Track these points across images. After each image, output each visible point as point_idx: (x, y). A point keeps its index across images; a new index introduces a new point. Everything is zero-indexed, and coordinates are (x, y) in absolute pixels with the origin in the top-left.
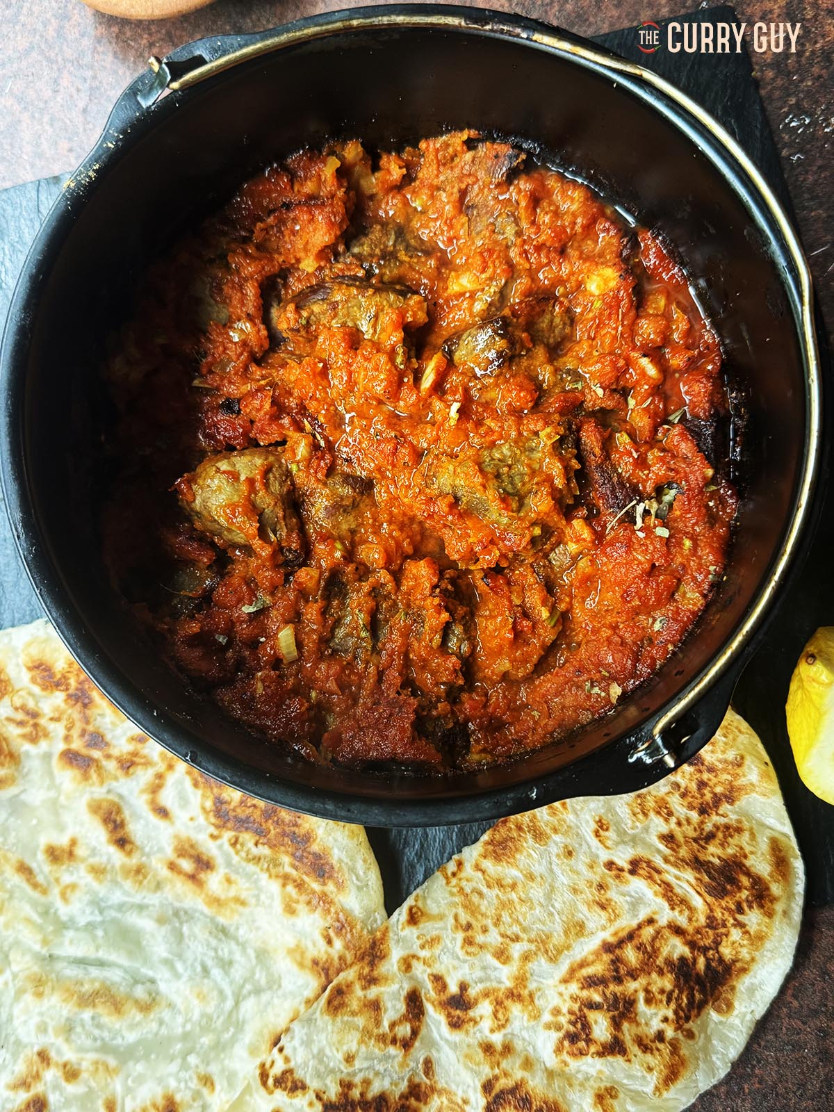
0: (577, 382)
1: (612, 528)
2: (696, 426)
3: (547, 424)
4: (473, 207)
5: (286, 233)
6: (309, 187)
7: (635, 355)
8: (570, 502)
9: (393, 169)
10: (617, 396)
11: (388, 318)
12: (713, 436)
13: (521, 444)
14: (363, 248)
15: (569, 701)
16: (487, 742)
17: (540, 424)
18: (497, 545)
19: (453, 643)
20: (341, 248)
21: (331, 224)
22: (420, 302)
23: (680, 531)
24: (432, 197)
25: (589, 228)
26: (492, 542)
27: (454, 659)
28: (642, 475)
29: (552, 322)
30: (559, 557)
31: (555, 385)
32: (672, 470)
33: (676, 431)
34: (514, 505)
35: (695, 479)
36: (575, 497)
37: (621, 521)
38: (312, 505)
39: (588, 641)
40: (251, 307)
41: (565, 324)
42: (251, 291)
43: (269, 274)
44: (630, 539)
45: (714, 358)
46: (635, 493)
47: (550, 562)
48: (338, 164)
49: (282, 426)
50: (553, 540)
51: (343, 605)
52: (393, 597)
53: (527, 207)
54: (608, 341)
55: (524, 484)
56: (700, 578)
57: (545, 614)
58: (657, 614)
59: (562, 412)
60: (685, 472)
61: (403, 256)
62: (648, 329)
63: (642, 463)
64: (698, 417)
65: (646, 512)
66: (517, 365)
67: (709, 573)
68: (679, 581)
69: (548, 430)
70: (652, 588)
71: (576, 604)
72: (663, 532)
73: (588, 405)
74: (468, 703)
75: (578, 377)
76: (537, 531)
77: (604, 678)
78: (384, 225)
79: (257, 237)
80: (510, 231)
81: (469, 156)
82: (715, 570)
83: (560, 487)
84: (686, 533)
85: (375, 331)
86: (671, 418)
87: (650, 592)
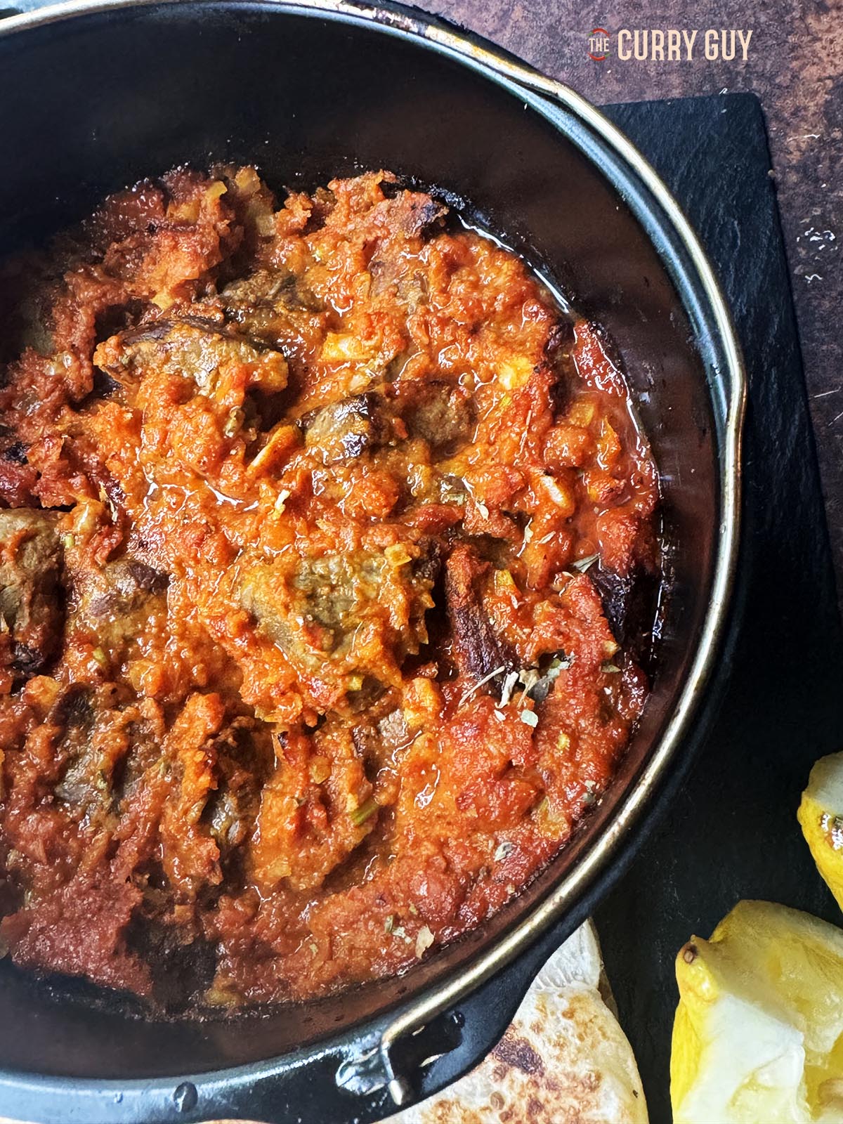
0: (458, 493)
1: (467, 700)
2: (608, 581)
3: (398, 539)
4: (379, 265)
5: (147, 260)
6: (184, 212)
7: (537, 471)
8: (412, 651)
9: (297, 209)
10: (507, 522)
11: (231, 372)
12: (629, 599)
13: (357, 560)
14: (235, 293)
15: (361, 940)
16: (239, 976)
17: (389, 538)
18: (301, 693)
19: (218, 823)
20: (209, 288)
21: (196, 256)
22: (277, 361)
23: (557, 720)
24: (335, 247)
25: (513, 309)
26: (294, 687)
27: (211, 844)
28: (521, 633)
29: (443, 413)
30: (394, 727)
31: (427, 493)
32: (560, 633)
33: (578, 581)
34: (327, 641)
35: (589, 653)
36: (422, 646)
37: (481, 693)
38: (81, 595)
39: (404, 857)
40: (77, 337)
41: (460, 418)
42: (83, 318)
43: (111, 303)
44: (486, 719)
45: (647, 496)
46: (508, 655)
47: (378, 732)
48: (224, 190)
49: (71, 487)
50: (384, 701)
51: (83, 738)
52: (156, 740)
53: (438, 270)
54: (507, 448)
55: (347, 615)
56: (571, 795)
57: (351, 804)
58: (503, 836)
59: (427, 529)
60: (578, 640)
61: (280, 308)
62: (563, 445)
63: (524, 616)
64: (613, 571)
65: (519, 686)
66: (381, 458)
67: (584, 789)
68: (541, 794)
69: (398, 547)
70: (498, 797)
71: (403, 797)
72: (531, 719)
73: (467, 527)
74: (226, 914)
75: (459, 488)
76: (356, 684)
77: (411, 917)
78: (272, 271)
79: (111, 259)
80: (414, 295)
81: (384, 205)
82: (593, 787)
83: (397, 627)
84: (565, 726)
85: (214, 387)
86: (578, 564)
87: (494, 801)
